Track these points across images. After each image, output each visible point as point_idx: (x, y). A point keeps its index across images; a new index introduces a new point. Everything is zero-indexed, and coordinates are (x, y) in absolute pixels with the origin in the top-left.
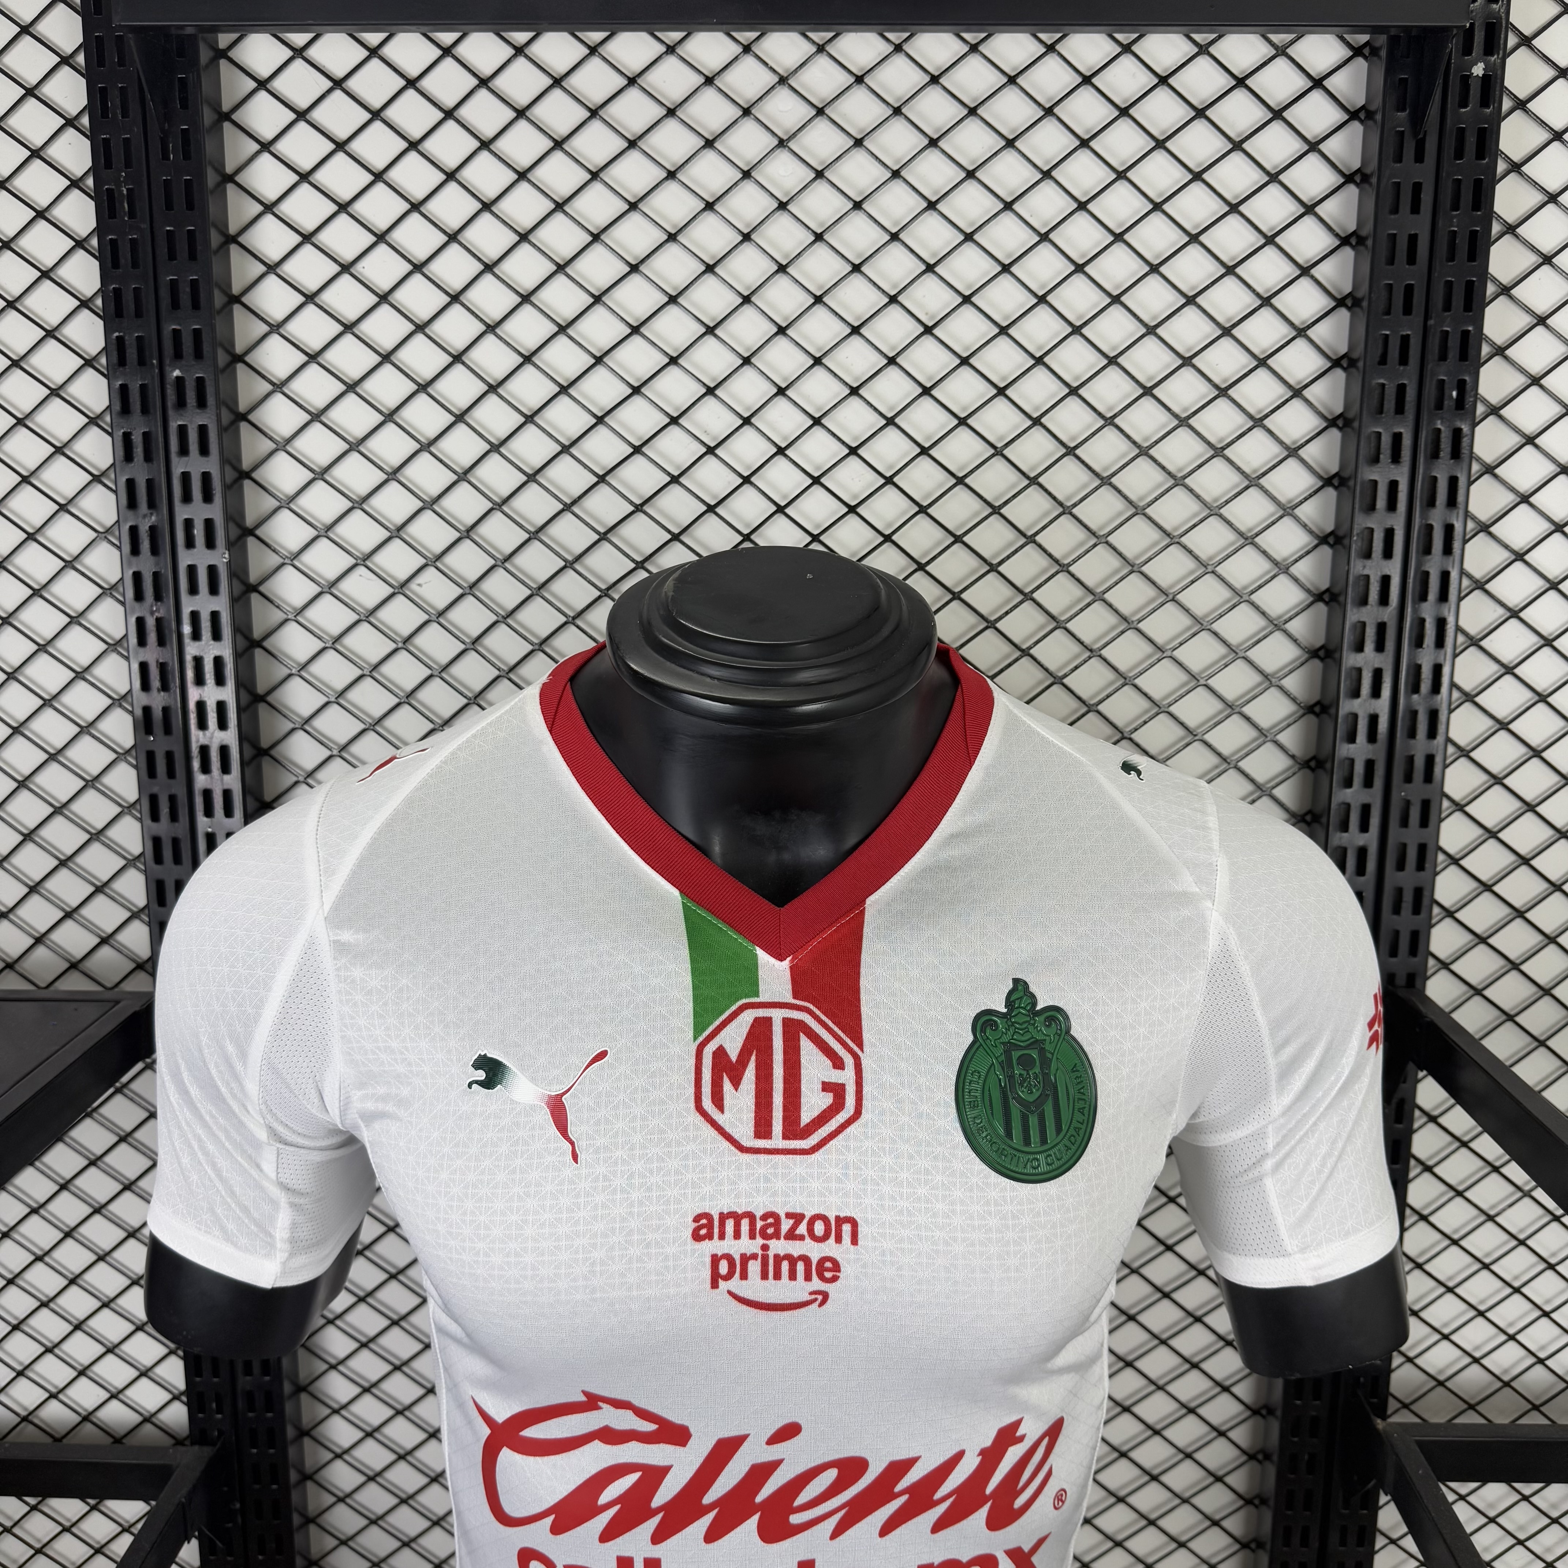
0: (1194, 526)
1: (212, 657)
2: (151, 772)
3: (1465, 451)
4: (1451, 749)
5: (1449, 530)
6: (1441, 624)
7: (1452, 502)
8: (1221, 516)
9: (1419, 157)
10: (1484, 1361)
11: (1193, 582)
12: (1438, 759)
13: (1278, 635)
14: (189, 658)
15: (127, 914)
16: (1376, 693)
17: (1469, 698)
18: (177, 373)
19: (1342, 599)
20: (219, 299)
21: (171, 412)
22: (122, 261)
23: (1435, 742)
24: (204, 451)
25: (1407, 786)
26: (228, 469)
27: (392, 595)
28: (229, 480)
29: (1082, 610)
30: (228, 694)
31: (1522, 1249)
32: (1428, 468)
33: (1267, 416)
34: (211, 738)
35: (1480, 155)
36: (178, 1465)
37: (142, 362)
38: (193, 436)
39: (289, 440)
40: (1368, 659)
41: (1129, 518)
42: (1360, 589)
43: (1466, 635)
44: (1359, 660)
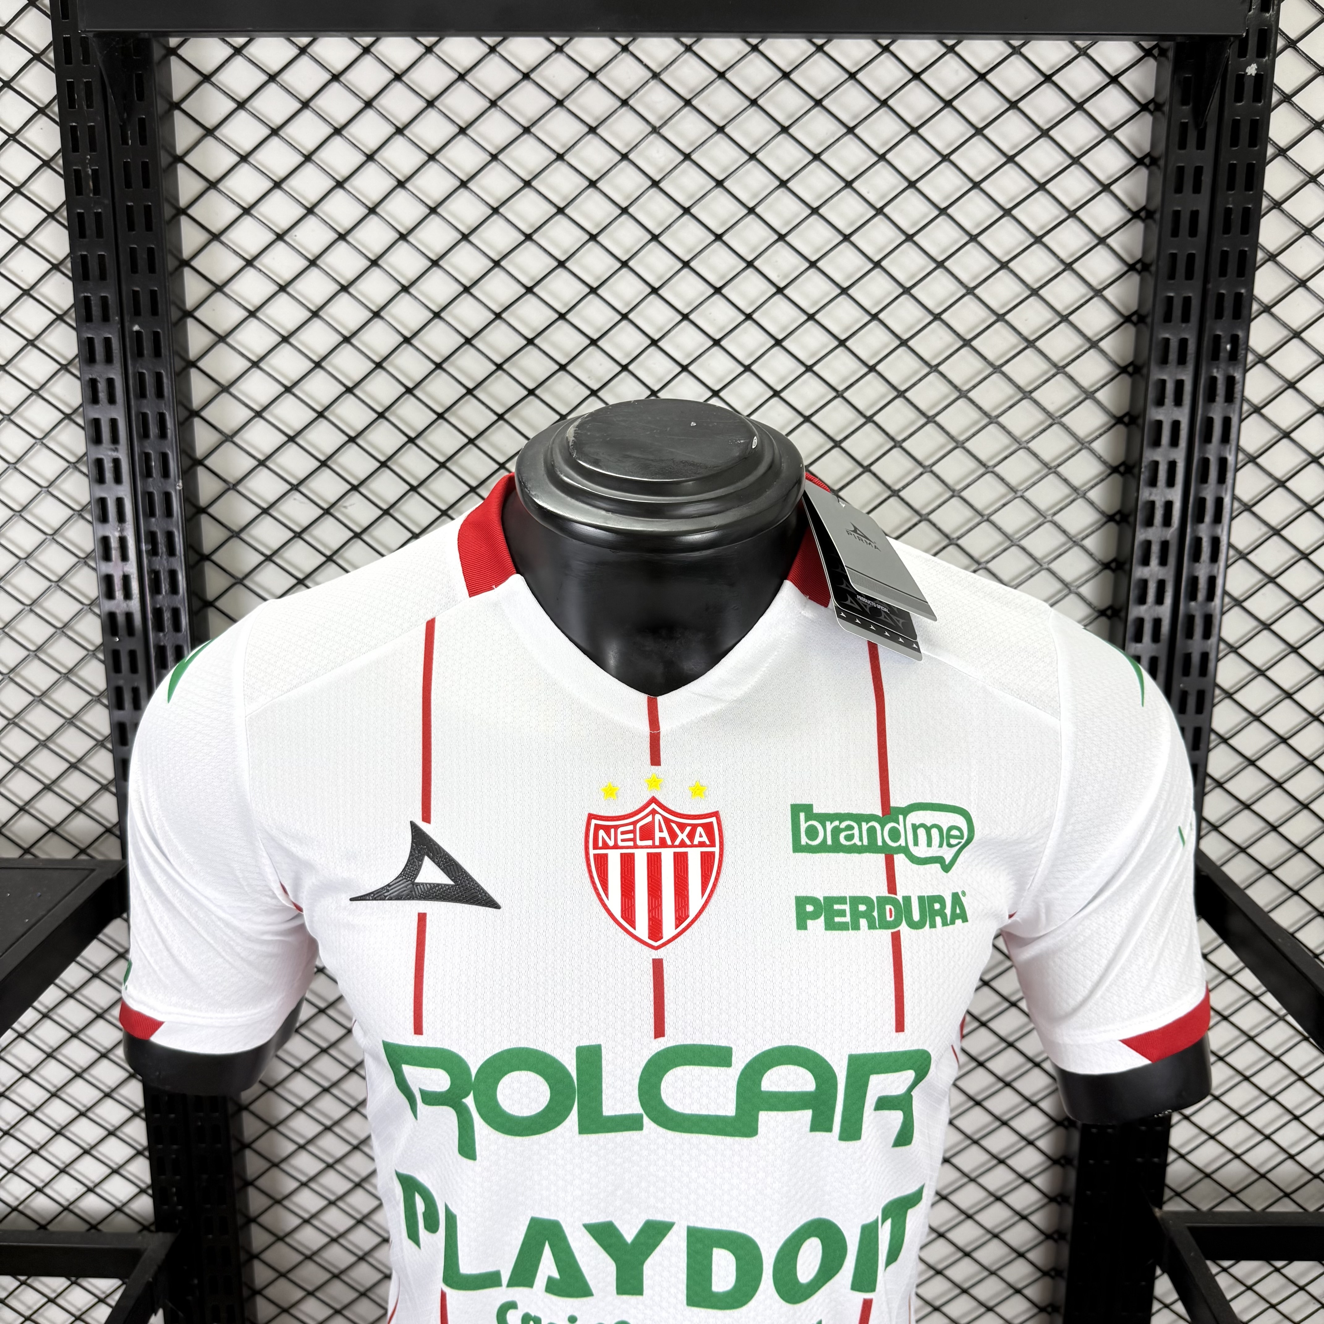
0: (1006, 458)
1: (167, 570)
2: (117, 667)
3: (1238, 395)
4: (1222, 646)
5: (1223, 462)
6: (1215, 542)
7: (1225, 438)
8: (1028, 449)
9: (1201, 145)
10: (1244, 1157)
11: (1004, 505)
12: (1212, 656)
13: (1076, 549)
15: (99, 786)
16: (1160, 600)
17: (1238, 603)
18: (136, 328)
19: (1131, 519)
20: (171, 264)
21: (131, 361)
22: (88, 232)
23: (1210, 642)
24: (160, 395)
25: (1185, 679)
26: (181, 408)
27: (322, 516)
28: (180, 419)
29: (910, 529)
30: (181, 601)
31: (1277, 1064)
32: (1206, 410)
33: (1068, 364)
34: (168, 639)
35: (1253, 143)
36: (146, 1249)
37: (106, 318)
38: (149, 381)
39: (232, 384)
40: (1153, 572)
41: (950, 452)
42: (1147, 513)
43: (1236, 550)
44: (1146, 572)
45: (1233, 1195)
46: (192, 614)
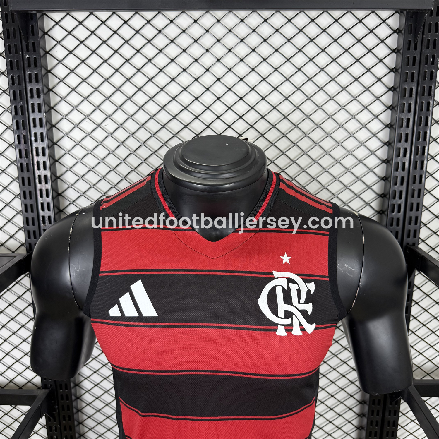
0: (349, 103)
1: (41, 147)
2: (24, 184)
3: (434, 79)
4: (427, 174)
5: (429, 103)
6: (425, 133)
7: (430, 94)
8: (357, 100)
11: (348, 121)
12: (424, 176)
13: (374, 138)
14: (34, 148)
15: (18, 229)
16: (405, 155)
17: (433, 157)
18: (27, 56)
19: (394, 126)
20: (40, 33)
21: (26, 69)
22: (9, 20)
23: (423, 170)
24: (37, 81)
25: (414, 184)
26: (45, 88)
27: (97, 128)
28: (45, 91)
29: (313, 130)
30: (46, 159)
32: (422, 84)
33: (371, 68)
34: (41, 172)
36: (38, 395)
37: (16, 53)
38: (33, 76)
39: (64, 79)
40: (403, 145)
41: (328, 101)
42: (401, 123)
43: (433, 138)
44: (400, 145)
45: (428, 374)
46: (51, 165)
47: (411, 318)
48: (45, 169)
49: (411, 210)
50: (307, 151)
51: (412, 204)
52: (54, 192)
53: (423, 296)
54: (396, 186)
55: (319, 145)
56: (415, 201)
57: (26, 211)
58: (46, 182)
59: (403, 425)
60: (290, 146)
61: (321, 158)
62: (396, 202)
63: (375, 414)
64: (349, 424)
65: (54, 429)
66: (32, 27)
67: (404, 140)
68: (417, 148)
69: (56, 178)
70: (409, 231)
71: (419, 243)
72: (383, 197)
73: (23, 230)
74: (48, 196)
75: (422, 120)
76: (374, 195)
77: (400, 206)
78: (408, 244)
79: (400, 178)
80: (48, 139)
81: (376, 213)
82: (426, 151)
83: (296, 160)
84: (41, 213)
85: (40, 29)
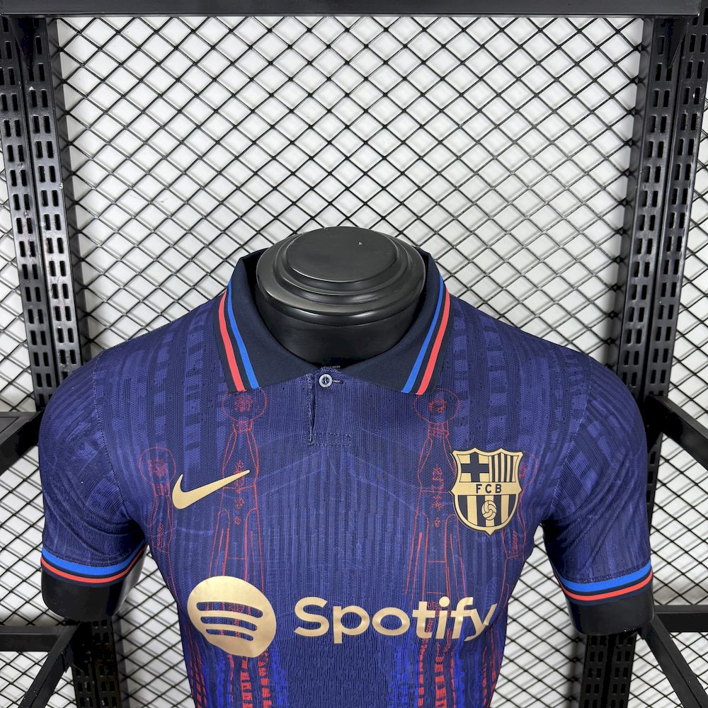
0: (560, 165)
1: (56, 238)
2: (29, 299)
3: (698, 126)
4: (684, 279)
5: (688, 167)
6: (682, 216)
7: (690, 152)
8: (573, 161)
11: (558, 195)
12: (678, 285)
13: (600, 222)
14: (44, 239)
15: (22, 370)
16: (649, 251)
17: (693, 254)
18: (31, 88)
19: (633, 204)
20: (52, 50)
21: (29, 110)
23: (677, 276)
24: (48, 130)
25: (663, 298)
26: (61, 140)
27: (148, 205)
28: (61, 147)
29: (502, 210)
30: (65, 257)
32: (678, 135)
33: (596, 108)
34: (58, 280)
36: (59, 636)
37: (13, 82)
38: (41, 122)
39: (92, 125)
40: (646, 234)
41: (526, 162)
42: (642, 198)
43: (693, 222)
44: (641, 235)
45: (680, 595)
46: (72, 266)
47: (655, 508)
48: (63, 273)
49: (658, 338)
50: (490, 243)
51: (659, 329)
52: (78, 311)
53: (674, 473)
54: (634, 301)
55: (510, 234)
56: (664, 323)
57: (34, 342)
58: (66, 296)
59: (639, 674)
60: (463, 235)
61: (514, 255)
62: (634, 325)
63: (596, 658)
64: (555, 673)
65: (86, 686)
66: (39, 40)
67: (648, 227)
68: (669, 240)
69: (81, 288)
70: (654, 372)
71: (670, 389)
72: (612, 318)
73: (30, 371)
74: (68, 318)
75: (678, 194)
76: (598, 314)
77: (639, 332)
78: (651, 393)
79: (641, 288)
80: (68, 225)
81: (601, 343)
82: (683, 244)
83: (473, 259)
84: (59, 346)
85: (52, 43)
